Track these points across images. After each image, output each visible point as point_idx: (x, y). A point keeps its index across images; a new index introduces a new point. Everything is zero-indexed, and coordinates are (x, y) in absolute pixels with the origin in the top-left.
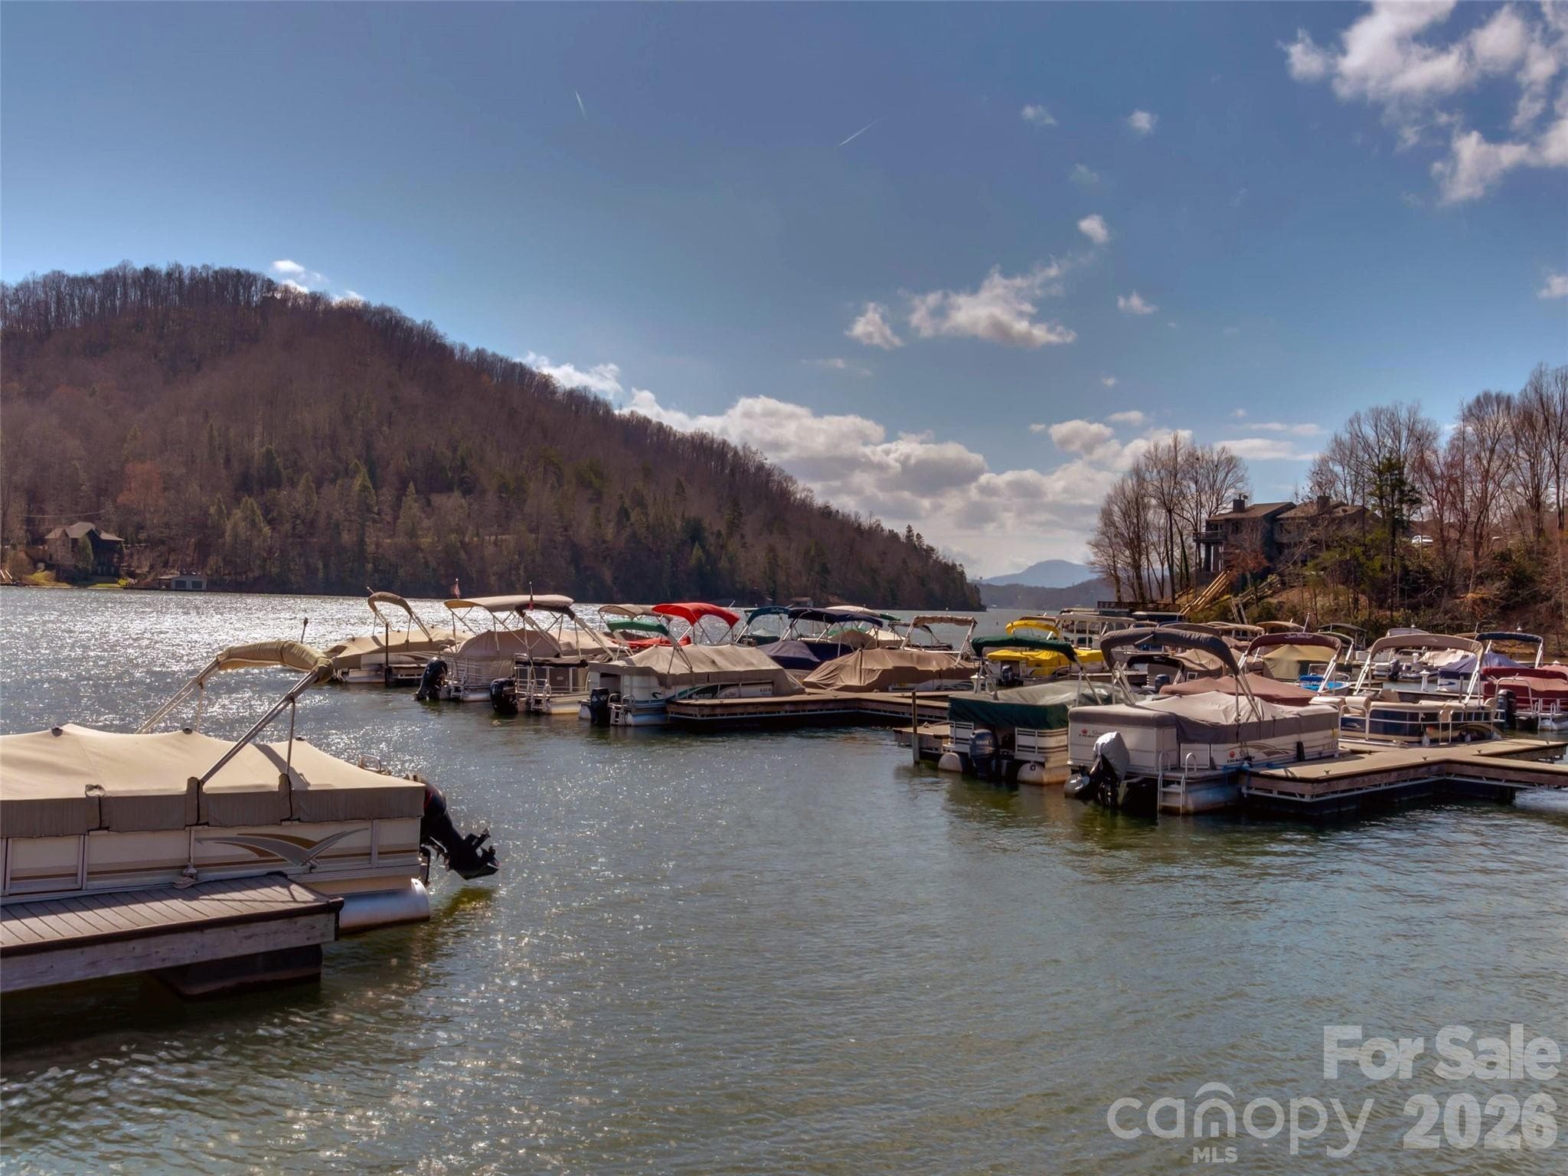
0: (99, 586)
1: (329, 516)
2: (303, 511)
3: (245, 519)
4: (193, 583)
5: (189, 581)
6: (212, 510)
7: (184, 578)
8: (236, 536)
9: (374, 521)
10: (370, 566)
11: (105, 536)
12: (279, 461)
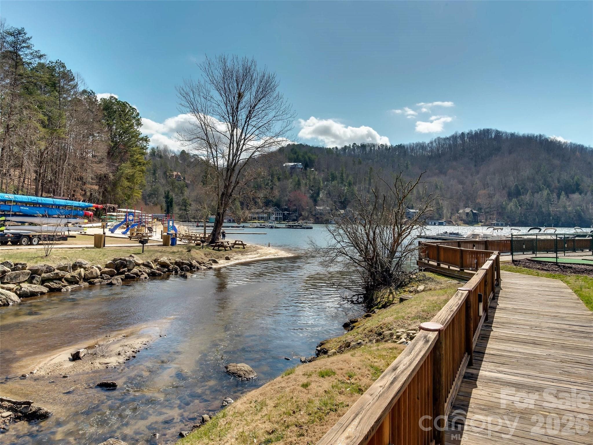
0: (475, 225)
1: (537, 203)
2: (529, 202)
3: (514, 205)
4: (501, 224)
5: (500, 223)
6: (504, 203)
7: (498, 223)
8: (511, 210)
9: (552, 204)
10: (551, 218)
11: (474, 212)
12: (520, 187)
